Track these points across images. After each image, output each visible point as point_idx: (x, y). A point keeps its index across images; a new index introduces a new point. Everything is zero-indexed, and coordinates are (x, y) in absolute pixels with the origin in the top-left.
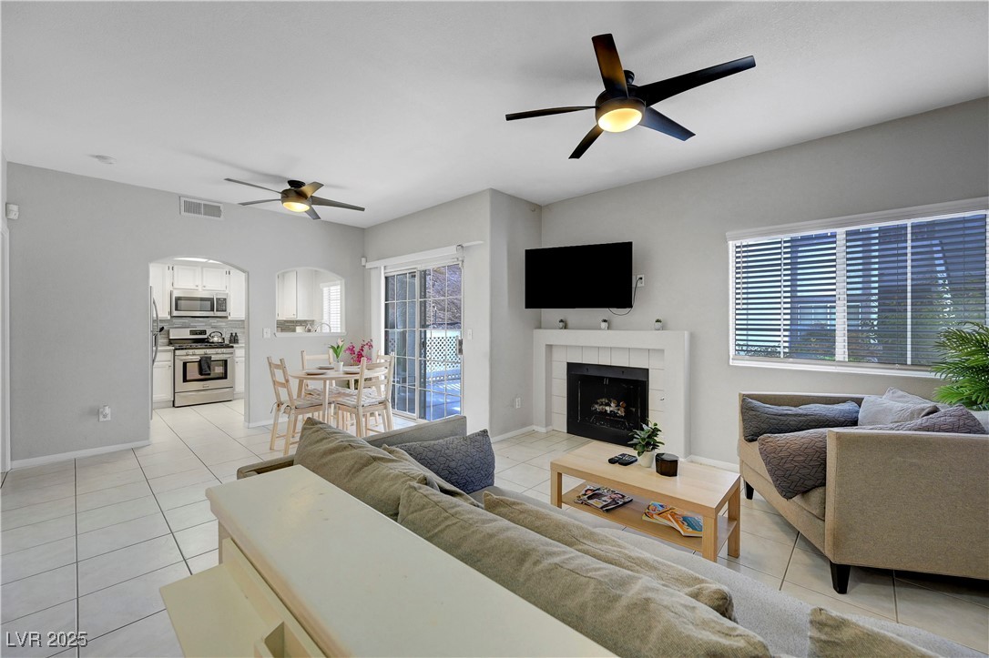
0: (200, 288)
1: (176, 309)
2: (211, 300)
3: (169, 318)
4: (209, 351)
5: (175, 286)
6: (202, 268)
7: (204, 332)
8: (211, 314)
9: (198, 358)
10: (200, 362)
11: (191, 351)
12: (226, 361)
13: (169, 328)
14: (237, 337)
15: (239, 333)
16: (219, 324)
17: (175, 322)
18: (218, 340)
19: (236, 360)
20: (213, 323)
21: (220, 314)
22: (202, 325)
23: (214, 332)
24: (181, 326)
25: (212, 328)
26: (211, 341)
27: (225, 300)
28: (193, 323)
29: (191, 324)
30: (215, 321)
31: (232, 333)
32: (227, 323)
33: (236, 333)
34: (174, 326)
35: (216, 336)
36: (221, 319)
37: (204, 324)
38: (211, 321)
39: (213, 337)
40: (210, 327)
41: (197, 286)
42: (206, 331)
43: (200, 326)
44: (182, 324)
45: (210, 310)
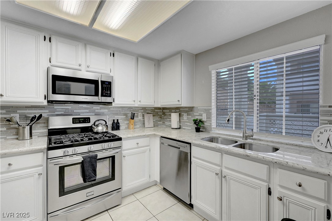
0: (83, 68)
1: (54, 92)
2: (95, 82)
3: (45, 103)
4: (94, 147)
5: (53, 62)
6: (85, 45)
7: (87, 120)
8: (95, 99)
9: (79, 159)
10: (82, 163)
11: (70, 150)
12: (113, 158)
13: (48, 115)
14: (119, 124)
15: (120, 120)
16: (102, 111)
17: (55, 107)
18: (103, 130)
19: (124, 155)
20: (97, 109)
21: (104, 99)
22: (85, 112)
23: (98, 120)
24: (63, 113)
25: (95, 115)
26: (95, 130)
27: (110, 83)
28: (76, 109)
29: (75, 111)
30: (99, 108)
31: (114, 120)
32: (111, 109)
33: (118, 120)
34: (53, 113)
35: (100, 125)
36: (105, 105)
37: (87, 111)
38: (94, 108)
39: (97, 126)
40: (94, 114)
41: (79, 65)
42: (89, 118)
43: (83, 113)
44: (64, 110)
45: (94, 94)
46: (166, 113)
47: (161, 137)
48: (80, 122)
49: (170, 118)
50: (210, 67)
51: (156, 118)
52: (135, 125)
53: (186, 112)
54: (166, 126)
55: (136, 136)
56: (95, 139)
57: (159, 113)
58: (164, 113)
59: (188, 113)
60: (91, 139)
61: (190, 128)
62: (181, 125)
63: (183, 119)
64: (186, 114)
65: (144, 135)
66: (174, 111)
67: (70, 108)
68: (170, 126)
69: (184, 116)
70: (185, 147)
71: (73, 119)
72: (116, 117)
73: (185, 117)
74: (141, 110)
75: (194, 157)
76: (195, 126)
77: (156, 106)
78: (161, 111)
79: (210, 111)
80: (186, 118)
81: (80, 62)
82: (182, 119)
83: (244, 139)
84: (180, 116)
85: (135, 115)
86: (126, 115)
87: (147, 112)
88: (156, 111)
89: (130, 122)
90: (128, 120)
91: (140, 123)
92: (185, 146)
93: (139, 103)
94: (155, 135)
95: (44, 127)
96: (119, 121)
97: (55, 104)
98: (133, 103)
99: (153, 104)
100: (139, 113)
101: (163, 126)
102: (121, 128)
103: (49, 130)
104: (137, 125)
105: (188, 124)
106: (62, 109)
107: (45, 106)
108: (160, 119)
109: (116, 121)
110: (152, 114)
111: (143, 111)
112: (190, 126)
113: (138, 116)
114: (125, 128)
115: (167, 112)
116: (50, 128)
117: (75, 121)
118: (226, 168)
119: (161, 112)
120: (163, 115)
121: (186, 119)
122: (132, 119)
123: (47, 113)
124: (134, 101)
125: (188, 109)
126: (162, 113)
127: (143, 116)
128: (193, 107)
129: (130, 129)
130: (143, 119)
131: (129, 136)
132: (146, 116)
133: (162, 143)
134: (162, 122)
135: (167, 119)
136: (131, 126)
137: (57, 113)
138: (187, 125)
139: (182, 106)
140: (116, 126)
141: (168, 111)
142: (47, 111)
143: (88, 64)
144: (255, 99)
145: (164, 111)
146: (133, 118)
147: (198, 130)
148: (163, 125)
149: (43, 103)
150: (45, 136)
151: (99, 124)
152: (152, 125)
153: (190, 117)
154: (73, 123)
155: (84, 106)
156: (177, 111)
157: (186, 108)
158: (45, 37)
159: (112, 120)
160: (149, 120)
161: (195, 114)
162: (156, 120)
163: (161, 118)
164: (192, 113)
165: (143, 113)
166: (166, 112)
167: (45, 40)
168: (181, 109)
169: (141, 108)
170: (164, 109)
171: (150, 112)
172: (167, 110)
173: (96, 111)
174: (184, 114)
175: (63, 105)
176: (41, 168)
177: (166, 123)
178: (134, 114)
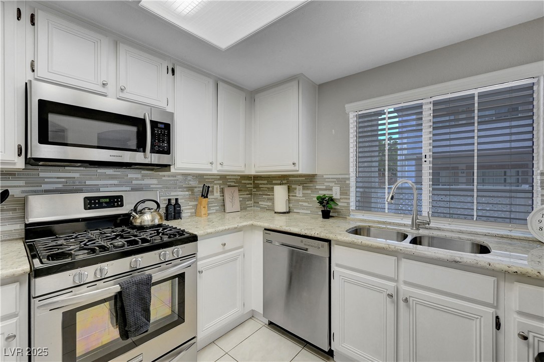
0: (111, 89)
1: (44, 138)
2: (138, 123)
3: (20, 163)
4: (143, 259)
5: (41, 71)
6: (116, 44)
7: (116, 201)
8: (139, 157)
10: (118, 299)
12: (181, 277)
13: (23, 192)
14: (180, 207)
15: (181, 199)
16: (147, 181)
17: (42, 175)
18: (153, 220)
19: (199, 268)
20: (137, 179)
21: (155, 159)
22: (111, 185)
23: (143, 201)
24: (60, 186)
25: (133, 190)
26: (138, 222)
27: (167, 127)
28: (91, 179)
29: (88, 183)
30: (139, 176)
31: (169, 200)
32: (164, 178)
33: (177, 200)
34: (37, 186)
35: (146, 210)
36: (152, 170)
37: (116, 182)
38: (130, 176)
39: (141, 213)
40: (128, 189)
41: (104, 84)
42: (121, 197)
43: (106, 186)
44: (63, 180)
45: (135, 148)
46: (260, 186)
47: (265, 229)
48: (101, 206)
49: (273, 195)
50: (347, 106)
51: (243, 195)
52: (209, 209)
53: (300, 183)
54: (261, 208)
55: (222, 231)
56: (144, 240)
57: (248, 186)
58: (257, 187)
59: (305, 185)
60: (135, 242)
61: (309, 212)
62: (291, 205)
63: (296, 196)
64: (301, 187)
65: (235, 228)
66: (279, 182)
67: (77, 175)
68: (271, 209)
69: (297, 191)
70: (319, 248)
71: (86, 199)
72: (173, 194)
73: (299, 192)
74: (219, 179)
75: (337, 265)
76: (321, 208)
77: (247, 173)
78: (252, 182)
79: (347, 182)
80: (301, 193)
81: (104, 78)
82: (292, 196)
83: (414, 228)
84: (288, 191)
85: (210, 189)
86: (191, 189)
87: (228, 184)
88: (243, 182)
89: (201, 204)
90: (196, 200)
91: (216, 204)
92: (320, 246)
93: (219, 167)
94: (253, 227)
95: (12, 218)
96: (180, 201)
97: (40, 168)
98: (209, 166)
99: (242, 169)
100: (215, 186)
101: (256, 208)
102: (183, 215)
103: (26, 225)
104: (212, 208)
105: (306, 204)
106: (58, 178)
107: (18, 170)
108: (250, 196)
109: (173, 202)
110: (237, 188)
111: (221, 182)
112: (307, 208)
113: (213, 192)
114: (189, 214)
115: (264, 184)
116: (32, 220)
117: (91, 203)
118: (406, 283)
119: (251, 184)
120: (255, 190)
121: (301, 195)
122: (205, 198)
123: (20, 186)
124: (211, 163)
125: (304, 178)
126: (252, 186)
127: (222, 191)
128: (314, 176)
129: (201, 216)
130: (222, 198)
131: (209, 231)
132: (228, 192)
133: (268, 241)
134: (252, 202)
135: (264, 196)
136: (203, 211)
137: (45, 187)
138: (302, 205)
139: (300, 172)
140: (173, 211)
141: (266, 182)
142: (22, 183)
143: (122, 83)
144: (425, 161)
145: (256, 182)
146: (205, 195)
147: (326, 215)
148: (254, 206)
149: (15, 164)
150: (17, 239)
151: (144, 209)
152: (237, 206)
153: (309, 192)
154: (85, 208)
155: (109, 171)
156: (284, 182)
157: (301, 176)
158: (19, 11)
159: (165, 200)
160: (233, 199)
161: (317, 187)
162: (243, 198)
163: (252, 194)
164: (312, 185)
165: (222, 187)
166: (261, 184)
167: (18, 19)
168: (290, 179)
169: (219, 177)
170: (256, 178)
171: (233, 184)
172: (262, 180)
173: (134, 182)
174: (298, 187)
175: (61, 169)
176: (14, 320)
177: (260, 203)
178: (209, 187)
